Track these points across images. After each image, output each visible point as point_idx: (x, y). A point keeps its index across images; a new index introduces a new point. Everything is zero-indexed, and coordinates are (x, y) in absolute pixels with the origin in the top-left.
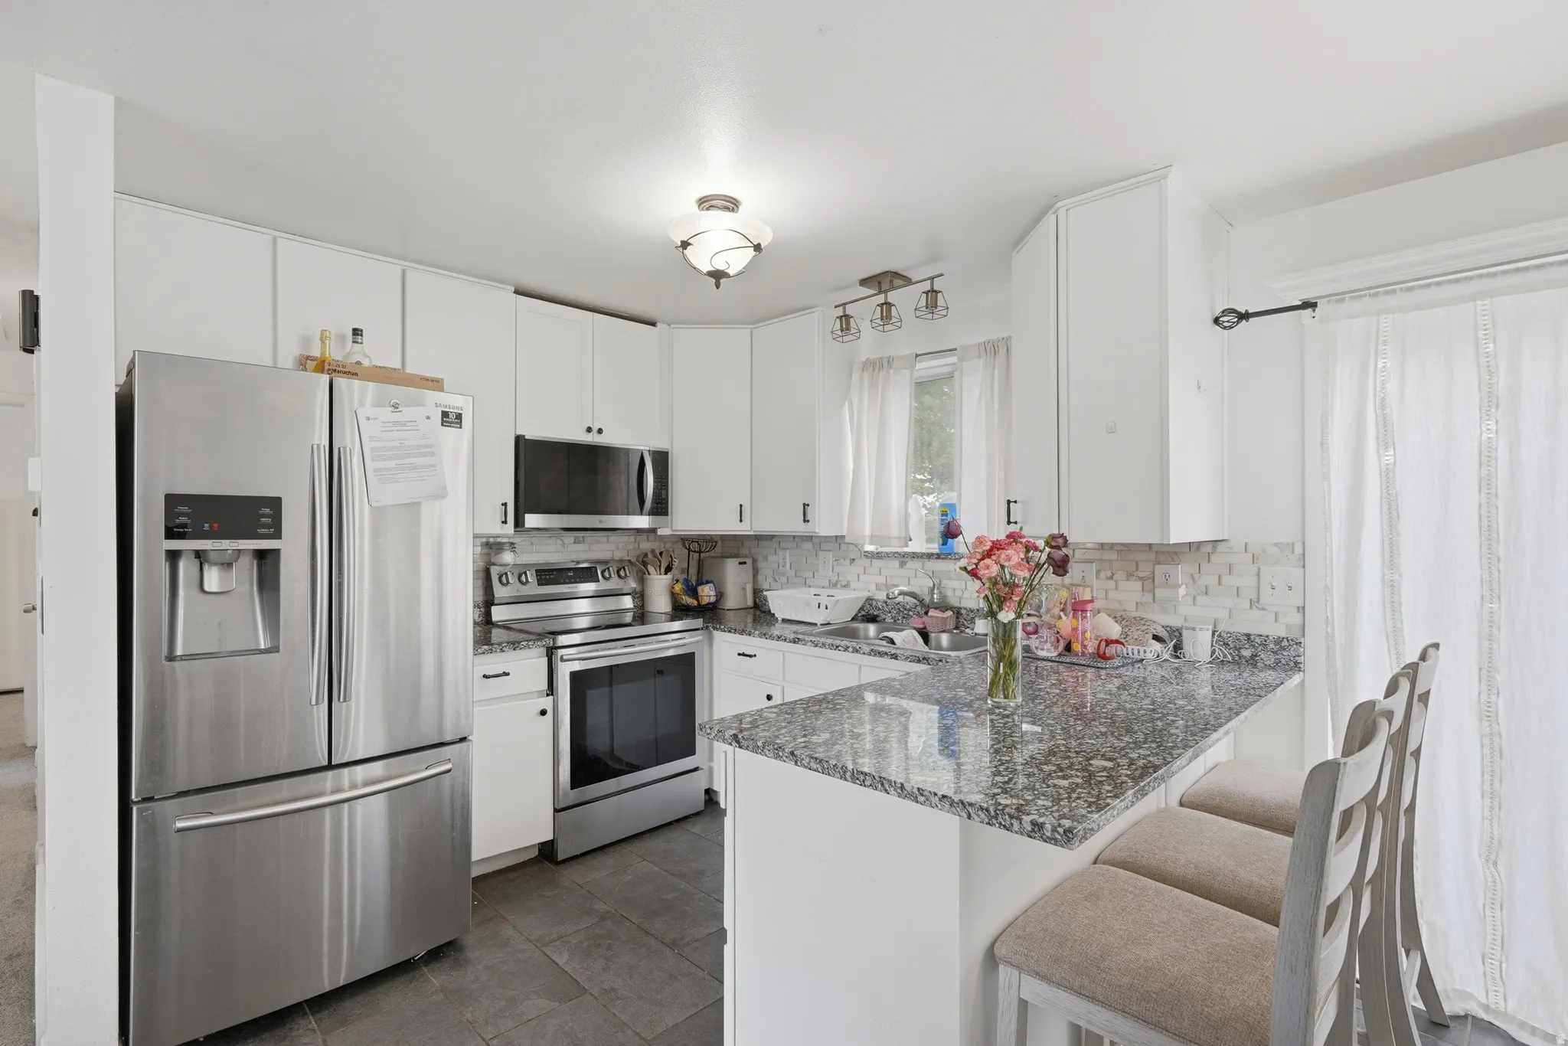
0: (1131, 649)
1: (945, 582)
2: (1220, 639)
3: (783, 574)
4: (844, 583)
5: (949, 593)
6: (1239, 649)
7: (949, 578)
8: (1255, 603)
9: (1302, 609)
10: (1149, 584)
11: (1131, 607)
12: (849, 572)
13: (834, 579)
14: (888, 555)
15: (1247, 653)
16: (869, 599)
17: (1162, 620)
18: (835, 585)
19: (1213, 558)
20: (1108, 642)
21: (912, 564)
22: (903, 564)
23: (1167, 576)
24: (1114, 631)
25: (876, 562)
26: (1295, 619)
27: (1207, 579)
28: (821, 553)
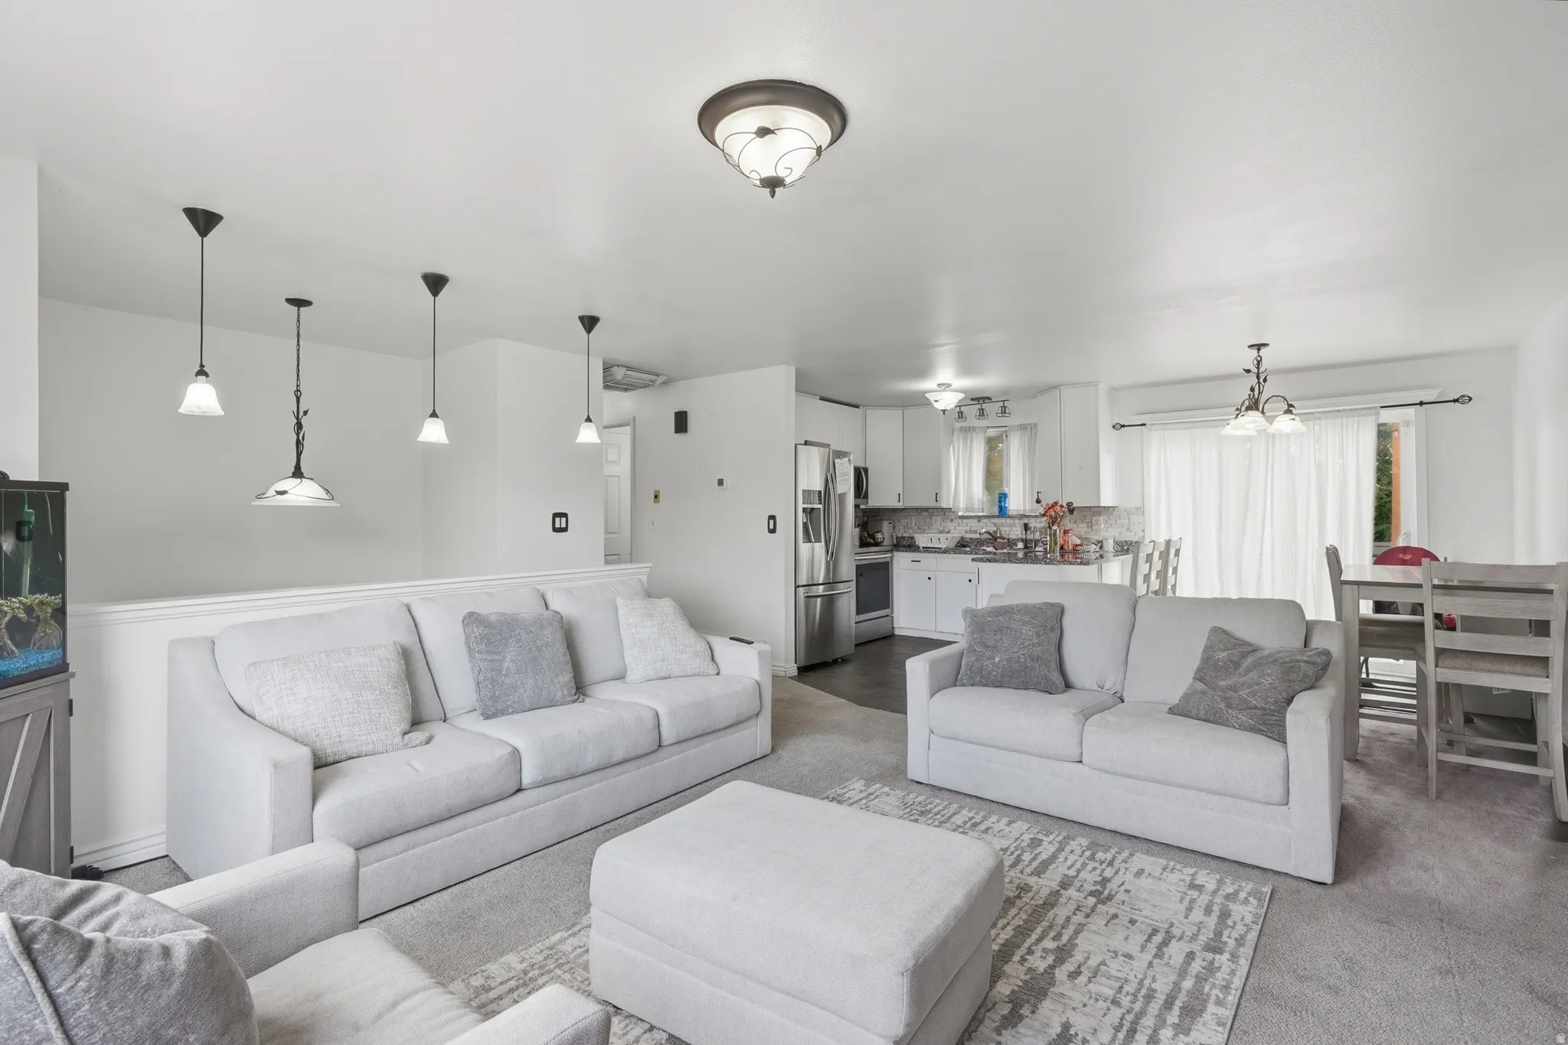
0: (1085, 547)
1: (1002, 528)
2: (1116, 543)
3: (911, 528)
4: (947, 531)
5: (1003, 533)
6: (1123, 546)
7: (1003, 526)
8: (1128, 529)
9: (1143, 531)
10: (1090, 525)
11: (1083, 533)
12: (950, 526)
13: (941, 529)
14: (972, 517)
15: (1125, 548)
16: (962, 538)
17: (1095, 537)
18: (942, 532)
19: (1114, 513)
20: (1077, 545)
21: (983, 521)
22: (979, 521)
23: (1097, 521)
24: (1078, 542)
25: (964, 521)
26: (1142, 534)
27: (1112, 521)
28: (934, 518)
